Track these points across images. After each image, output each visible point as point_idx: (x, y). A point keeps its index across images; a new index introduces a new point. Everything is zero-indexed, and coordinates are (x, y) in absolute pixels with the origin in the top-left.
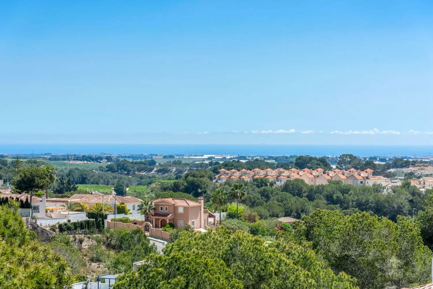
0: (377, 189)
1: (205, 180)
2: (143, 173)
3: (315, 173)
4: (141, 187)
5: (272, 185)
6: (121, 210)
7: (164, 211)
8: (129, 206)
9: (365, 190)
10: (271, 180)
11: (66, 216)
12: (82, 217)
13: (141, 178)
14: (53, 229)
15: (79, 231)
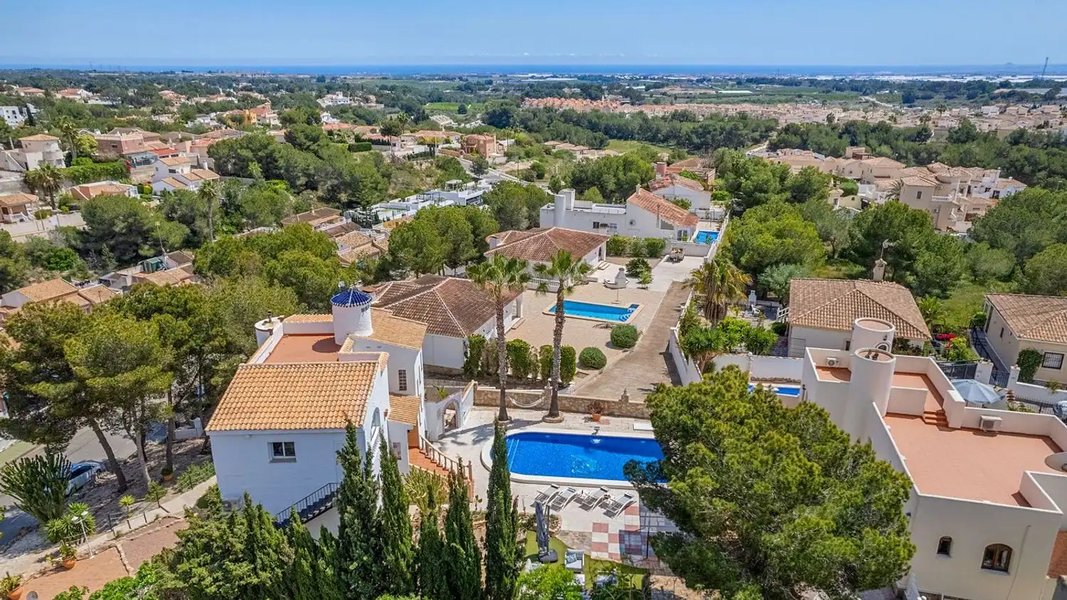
0: (622, 115)
1: (514, 107)
2: (482, 92)
3: (585, 102)
4: (479, 104)
5: (556, 111)
6: (447, 141)
7: (472, 143)
8: (452, 138)
9: (613, 116)
10: (556, 108)
11: (412, 149)
12: (422, 149)
13: (480, 96)
14: (404, 157)
15: (420, 158)
